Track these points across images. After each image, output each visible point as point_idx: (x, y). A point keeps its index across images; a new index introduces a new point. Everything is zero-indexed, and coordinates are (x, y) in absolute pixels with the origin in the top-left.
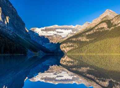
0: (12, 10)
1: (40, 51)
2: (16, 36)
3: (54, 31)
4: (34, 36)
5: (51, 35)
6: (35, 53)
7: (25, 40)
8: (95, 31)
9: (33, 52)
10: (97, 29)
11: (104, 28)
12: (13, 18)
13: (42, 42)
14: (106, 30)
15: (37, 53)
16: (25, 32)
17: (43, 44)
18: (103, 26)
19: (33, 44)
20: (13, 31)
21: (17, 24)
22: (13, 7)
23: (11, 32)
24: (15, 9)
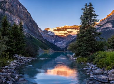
0: (27, 15)
1: (50, 49)
2: (29, 36)
3: (65, 31)
4: (47, 36)
5: (63, 34)
6: (46, 51)
7: (38, 40)
8: (100, 30)
9: (43, 50)
10: (103, 29)
11: (109, 27)
12: (28, 21)
13: (54, 41)
14: (111, 29)
15: (47, 51)
16: (38, 33)
17: (55, 43)
18: (108, 26)
19: (44, 43)
20: (27, 32)
21: (31, 26)
22: (28, 12)
23: (26, 33)
24: (29, 13)
